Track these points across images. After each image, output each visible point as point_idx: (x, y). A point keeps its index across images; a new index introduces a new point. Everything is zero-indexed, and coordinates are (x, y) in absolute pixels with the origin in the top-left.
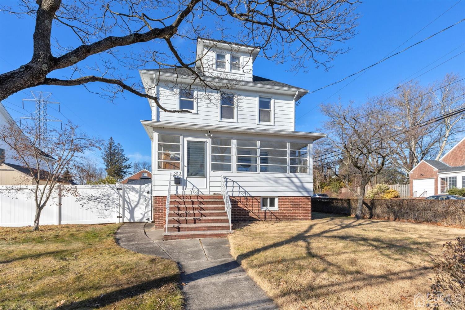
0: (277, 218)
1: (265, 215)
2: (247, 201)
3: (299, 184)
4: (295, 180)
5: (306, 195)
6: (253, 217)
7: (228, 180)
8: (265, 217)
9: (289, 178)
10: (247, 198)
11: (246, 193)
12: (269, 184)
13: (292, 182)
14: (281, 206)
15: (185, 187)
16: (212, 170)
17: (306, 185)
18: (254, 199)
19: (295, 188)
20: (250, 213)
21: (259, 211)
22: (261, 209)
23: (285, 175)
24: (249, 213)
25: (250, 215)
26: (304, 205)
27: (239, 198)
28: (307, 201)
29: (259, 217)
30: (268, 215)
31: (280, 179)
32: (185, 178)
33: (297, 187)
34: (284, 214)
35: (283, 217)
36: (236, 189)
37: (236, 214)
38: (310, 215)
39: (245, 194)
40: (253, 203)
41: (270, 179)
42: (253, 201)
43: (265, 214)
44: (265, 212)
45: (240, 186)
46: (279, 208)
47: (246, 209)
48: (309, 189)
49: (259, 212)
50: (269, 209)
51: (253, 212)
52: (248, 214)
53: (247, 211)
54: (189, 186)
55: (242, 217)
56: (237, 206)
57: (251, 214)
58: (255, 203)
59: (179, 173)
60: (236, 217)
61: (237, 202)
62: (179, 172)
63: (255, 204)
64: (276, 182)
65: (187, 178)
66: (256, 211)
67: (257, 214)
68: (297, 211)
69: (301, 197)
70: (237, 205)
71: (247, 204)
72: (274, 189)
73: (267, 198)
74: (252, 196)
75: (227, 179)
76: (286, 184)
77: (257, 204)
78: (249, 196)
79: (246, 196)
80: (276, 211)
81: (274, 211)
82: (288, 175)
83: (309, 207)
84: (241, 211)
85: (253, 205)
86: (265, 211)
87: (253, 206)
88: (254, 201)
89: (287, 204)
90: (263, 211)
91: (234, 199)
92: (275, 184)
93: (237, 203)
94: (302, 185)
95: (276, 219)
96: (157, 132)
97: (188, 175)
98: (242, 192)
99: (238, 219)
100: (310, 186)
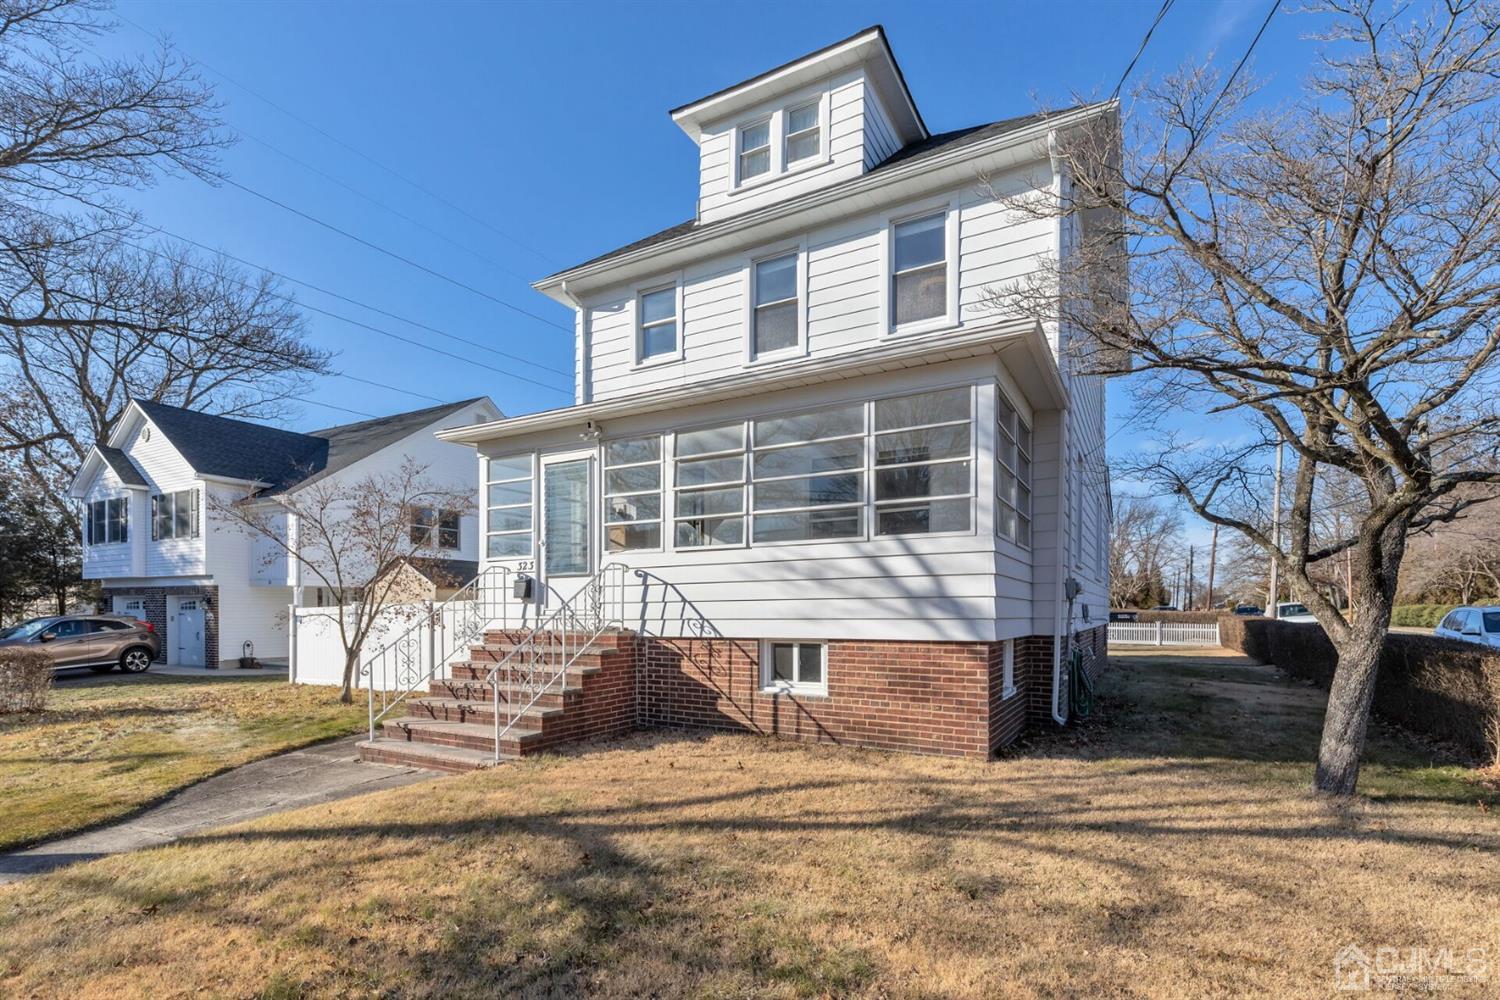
0: (821, 730)
1: (775, 715)
2: (711, 655)
3: (920, 584)
4: (902, 565)
5: (958, 632)
6: (732, 715)
7: (650, 580)
8: (775, 722)
9: (873, 559)
10: (710, 645)
11: (706, 624)
12: (790, 590)
13: (887, 575)
14: (839, 681)
15: (542, 607)
16: (606, 549)
17: (958, 587)
18: (734, 647)
19: (902, 604)
20: (720, 701)
21: (751, 695)
22: (760, 688)
23: (857, 548)
24: (716, 699)
25: (719, 708)
26: (951, 680)
27: (683, 645)
28: (967, 665)
29: (751, 720)
30: (787, 712)
31: (834, 568)
32: (543, 581)
33: (911, 597)
34: (853, 715)
35: (848, 729)
36: (673, 610)
37: (675, 701)
38: (982, 733)
39: (702, 627)
40: (730, 663)
41: (792, 569)
42: (730, 657)
43: (776, 709)
44: (775, 703)
45: (684, 600)
46: (830, 687)
47: (708, 683)
48: (973, 608)
49: (752, 701)
50: (794, 692)
51: (730, 699)
52: (713, 704)
53: (712, 691)
54: (554, 604)
55: (693, 715)
56: (680, 672)
57: (723, 706)
58: (738, 663)
59: (529, 566)
60: (676, 713)
61: (680, 657)
62: (528, 562)
63: (739, 669)
64: (818, 579)
65: (547, 578)
66: (741, 693)
67: (745, 707)
68: (916, 710)
69: (934, 643)
70: (679, 667)
71: (710, 668)
72: (806, 607)
73: (791, 646)
74: (725, 635)
75: (645, 576)
76: (858, 586)
77: (744, 670)
78: (713, 635)
79: (705, 635)
80: (819, 699)
81: (809, 698)
82: (868, 548)
83: (975, 696)
84: (691, 690)
85: (730, 669)
86: (776, 696)
87: (730, 675)
88: (733, 654)
89: (867, 675)
90: (768, 695)
91: (669, 645)
92: (815, 591)
93: (679, 661)
94: (939, 585)
95: (819, 733)
96: (485, 455)
97: (548, 570)
98: (691, 622)
99: (683, 720)
100: (979, 590)
